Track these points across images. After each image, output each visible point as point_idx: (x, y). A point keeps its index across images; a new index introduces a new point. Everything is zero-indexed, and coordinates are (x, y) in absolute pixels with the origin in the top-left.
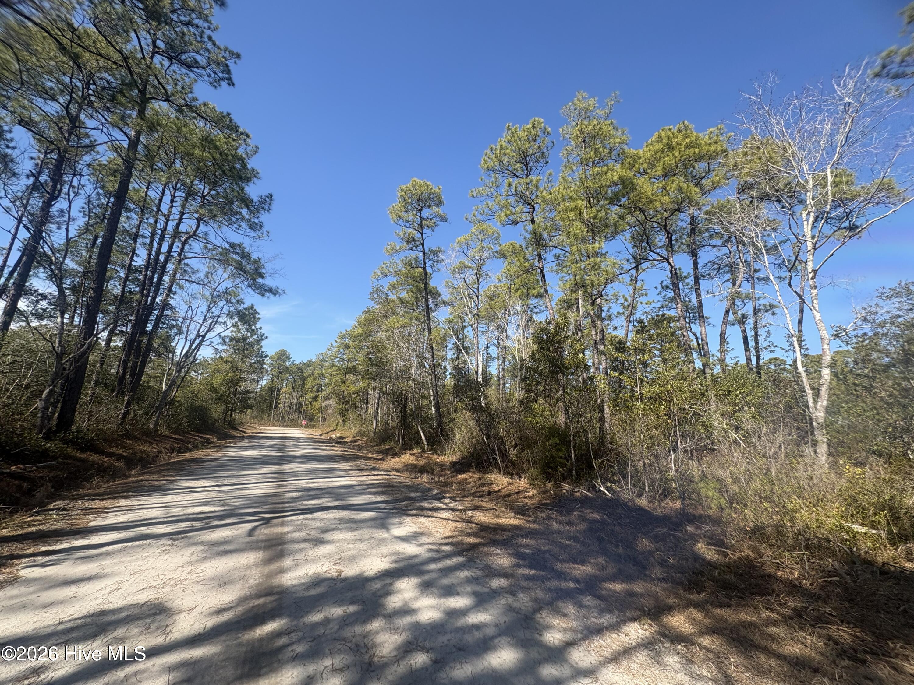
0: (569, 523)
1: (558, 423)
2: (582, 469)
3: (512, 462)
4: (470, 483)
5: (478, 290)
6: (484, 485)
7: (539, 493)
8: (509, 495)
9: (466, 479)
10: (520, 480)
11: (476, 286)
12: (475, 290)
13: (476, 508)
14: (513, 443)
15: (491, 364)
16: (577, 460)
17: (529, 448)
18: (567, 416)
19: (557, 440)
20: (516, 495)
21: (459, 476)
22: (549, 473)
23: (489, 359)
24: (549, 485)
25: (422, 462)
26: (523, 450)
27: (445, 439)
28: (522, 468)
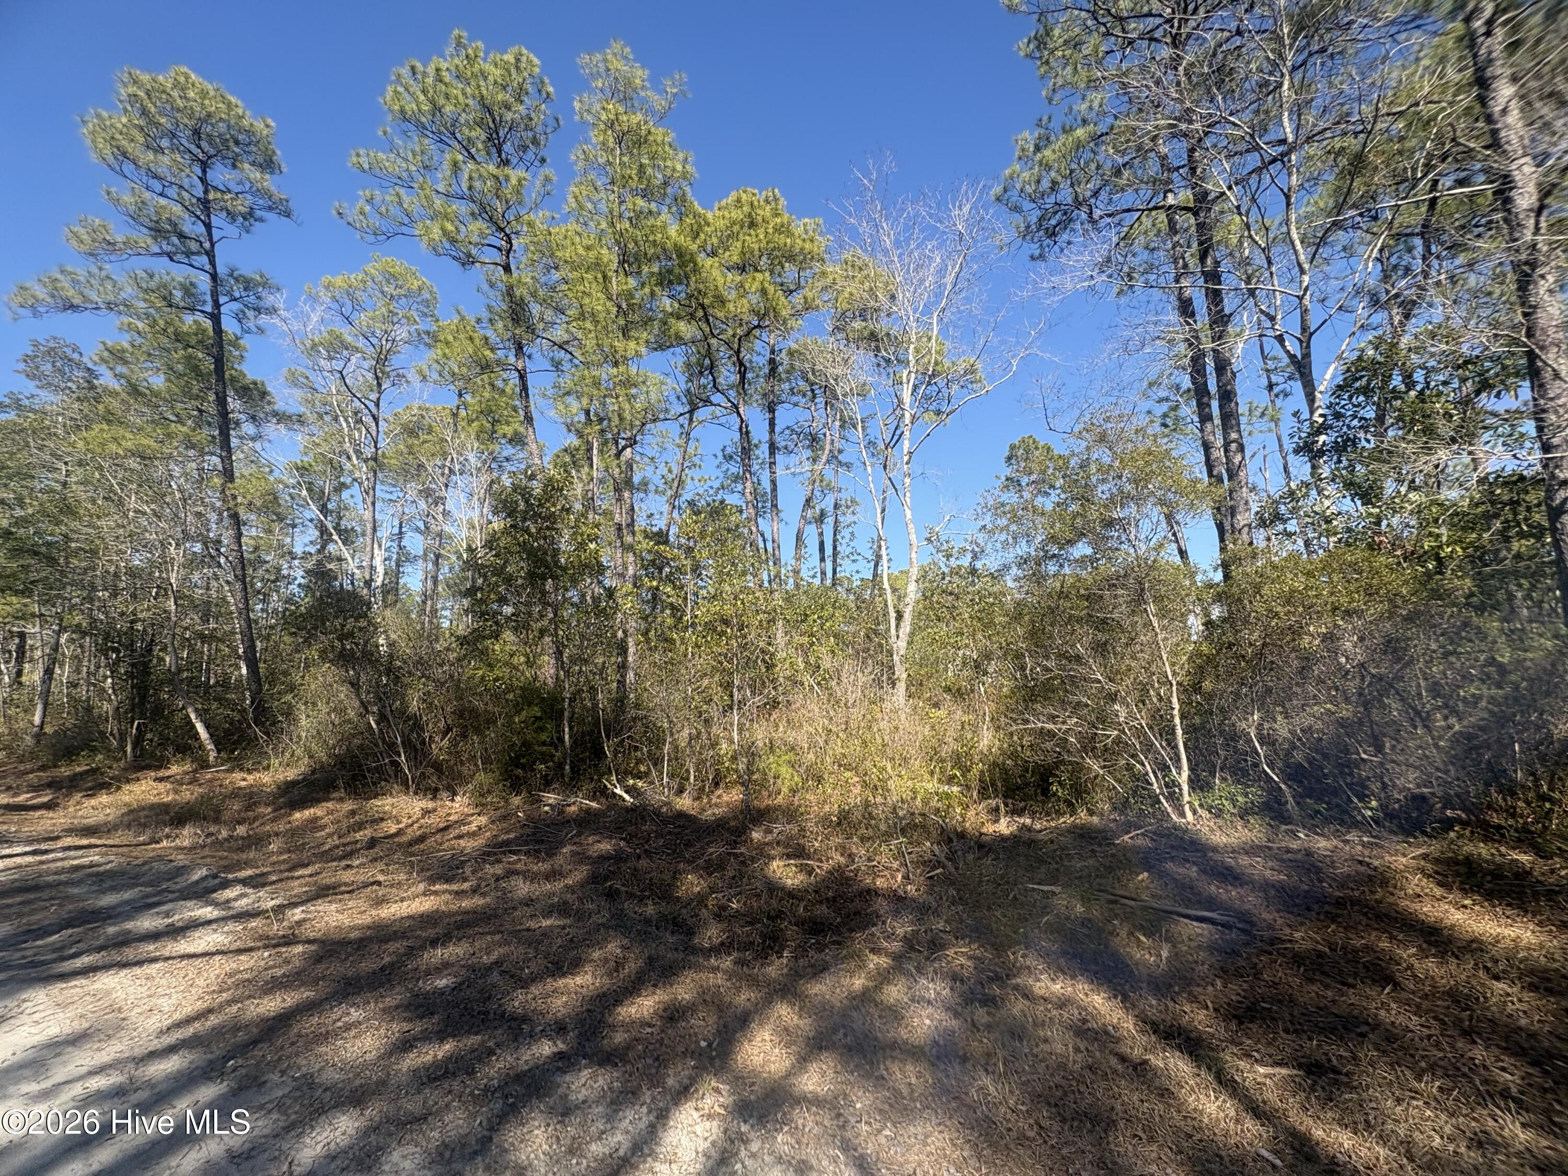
0: (551, 876)
1: (541, 678)
2: (583, 760)
3: (437, 767)
4: (323, 827)
5: (377, 405)
6: (360, 826)
7: (493, 822)
8: (422, 839)
9: (316, 819)
10: (453, 800)
11: (374, 396)
12: (372, 406)
13: (324, 892)
14: (442, 725)
15: (408, 568)
16: (575, 743)
17: (478, 731)
18: (560, 664)
19: (536, 711)
20: (438, 836)
21: (297, 815)
22: (517, 777)
23: (403, 558)
24: (516, 801)
25: (188, 794)
26: (464, 736)
27: (267, 733)
28: (460, 773)
